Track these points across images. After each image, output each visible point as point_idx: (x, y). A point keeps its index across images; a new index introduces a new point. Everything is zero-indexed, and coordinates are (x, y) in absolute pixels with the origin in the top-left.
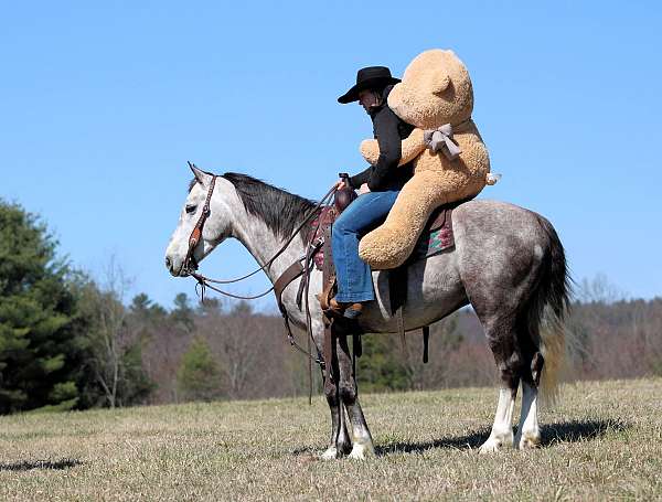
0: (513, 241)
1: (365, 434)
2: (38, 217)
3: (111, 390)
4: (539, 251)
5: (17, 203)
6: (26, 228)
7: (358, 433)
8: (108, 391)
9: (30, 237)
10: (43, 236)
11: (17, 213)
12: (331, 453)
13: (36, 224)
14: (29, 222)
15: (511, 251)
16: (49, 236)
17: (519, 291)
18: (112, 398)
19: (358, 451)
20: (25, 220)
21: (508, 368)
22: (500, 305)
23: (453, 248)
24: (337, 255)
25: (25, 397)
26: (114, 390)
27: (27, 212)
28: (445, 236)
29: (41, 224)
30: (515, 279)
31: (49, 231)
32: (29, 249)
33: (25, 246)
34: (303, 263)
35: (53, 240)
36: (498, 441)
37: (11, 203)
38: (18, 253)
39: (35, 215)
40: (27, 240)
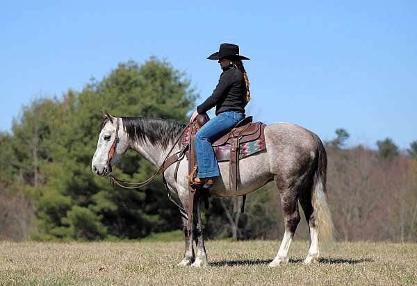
0: (299, 149)
1: (204, 254)
2: (184, 74)
3: (234, 220)
4: (313, 154)
5: (167, 61)
6: (173, 83)
7: (199, 253)
8: (231, 220)
9: (175, 90)
10: (187, 90)
11: (165, 70)
12: (185, 262)
13: (182, 80)
14: (176, 78)
15: (298, 154)
16: (193, 90)
17: (302, 177)
18: (234, 228)
19: (198, 262)
20: (173, 76)
21: (291, 220)
22: (292, 184)
23: (264, 150)
24: (198, 151)
25: (161, 222)
26: (237, 220)
27: (174, 70)
28: (261, 143)
29: (185, 80)
30: (300, 170)
31: (191, 86)
32: (173, 100)
33: (170, 97)
34: (178, 155)
35: (195, 93)
36: (280, 260)
37: (162, 61)
38: (164, 102)
39: (181, 72)
40: (172, 92)
